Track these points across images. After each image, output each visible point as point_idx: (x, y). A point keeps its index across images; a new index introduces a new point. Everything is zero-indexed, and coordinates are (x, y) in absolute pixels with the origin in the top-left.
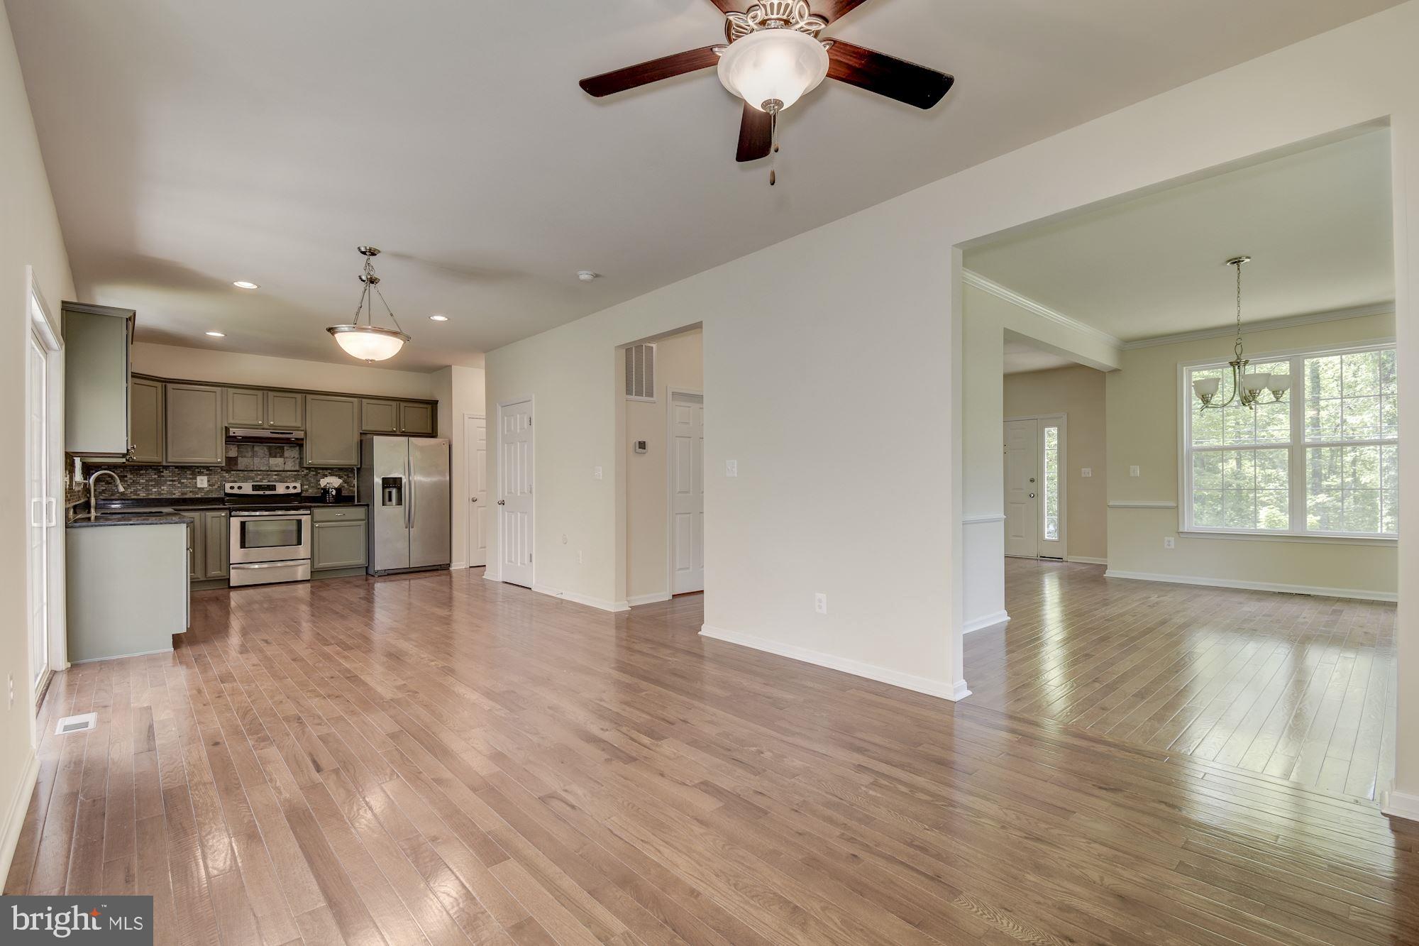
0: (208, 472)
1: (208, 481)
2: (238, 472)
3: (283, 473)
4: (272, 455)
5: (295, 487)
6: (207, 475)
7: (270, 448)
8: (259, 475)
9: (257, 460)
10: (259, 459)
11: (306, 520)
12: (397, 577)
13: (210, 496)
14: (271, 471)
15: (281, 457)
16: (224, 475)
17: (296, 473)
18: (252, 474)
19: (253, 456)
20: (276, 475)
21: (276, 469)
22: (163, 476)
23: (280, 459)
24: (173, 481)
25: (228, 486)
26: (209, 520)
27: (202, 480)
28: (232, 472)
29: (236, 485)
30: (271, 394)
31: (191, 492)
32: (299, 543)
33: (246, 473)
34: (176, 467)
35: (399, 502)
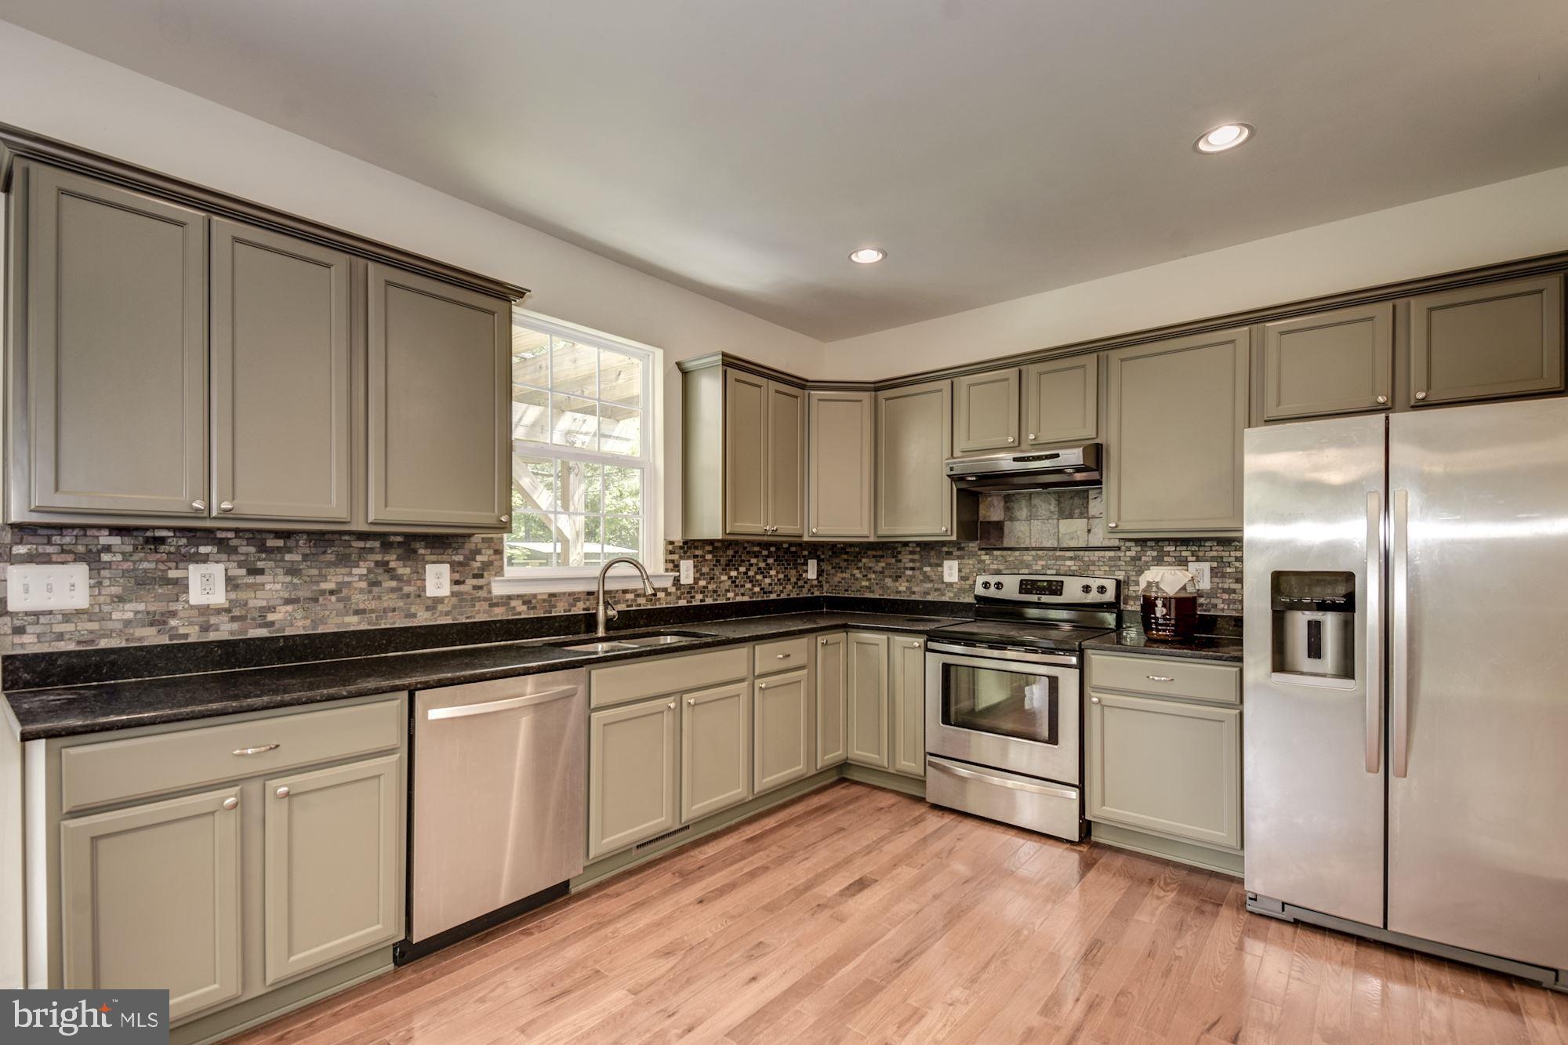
0: (959, 553)
1: (960, 571)
2: (1005, 553)
3: (1087, 556)
4: (1065, 514)
5: (1102, 590)
6: (958, 558)
7: (1059, 495)
8: (1040, 558)
9: (1036, 524)
10: (1039, 523)
11: (1069, 682)
12: (1318, 941)
13: (962, 600)
14: (1062, 549)
15: (1082, 516)
16: (984, 557)
17: (1112, 554)
18: (1028, 557)
19: (1029, 519)
20: (1071, 558)
21: (1073, 544)
22: (900, 561)
23: (1079, 521)
24: (912, 569)
25: (980, 580)
26: (897, 653)
27: (951, 568)
28: (996, 553)
29: (993, 580)
30: (1034, 369)
31: (936, 590)
32: (1053, 739)
33: (1017, 553)
34: (918, 544)
35: (1347, 670)
